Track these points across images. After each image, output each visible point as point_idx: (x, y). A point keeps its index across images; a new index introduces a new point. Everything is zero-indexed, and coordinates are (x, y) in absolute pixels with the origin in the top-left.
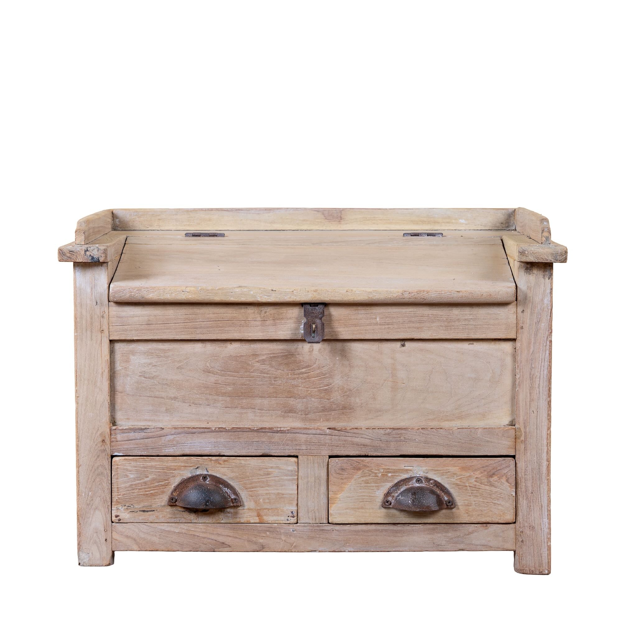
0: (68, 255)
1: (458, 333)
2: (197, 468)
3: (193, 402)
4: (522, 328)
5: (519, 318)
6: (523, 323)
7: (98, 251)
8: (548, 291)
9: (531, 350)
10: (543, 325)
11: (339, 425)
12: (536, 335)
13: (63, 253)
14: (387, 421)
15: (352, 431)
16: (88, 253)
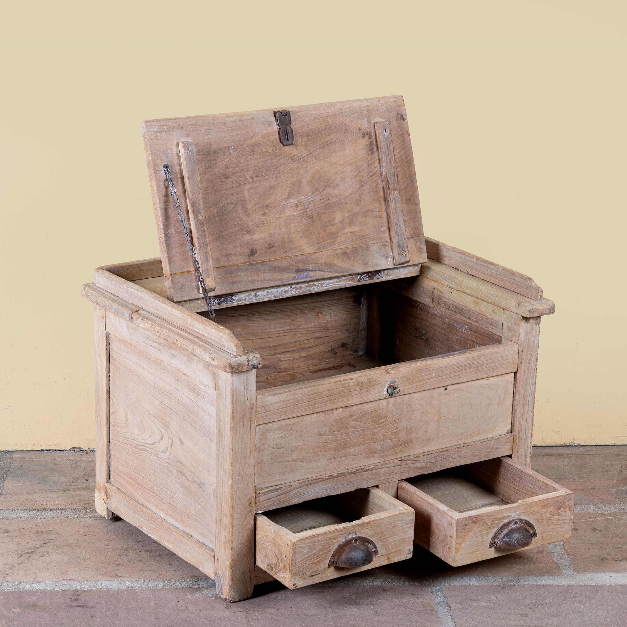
0: (237, 367)
1: (482, 374)
2: (349, 533)
3: (309, 460)
4: (521, 363)
5: (519, 357)
6: (522, 360)
7: (256, 359)
8: (538, 334)
9: (525, 378)
10: (533, 358)
11: (403, 455)
12: (529, 366)
13: (232, 366)
14: (433, 447)
15: (414, 459)
16: (250, 363)
